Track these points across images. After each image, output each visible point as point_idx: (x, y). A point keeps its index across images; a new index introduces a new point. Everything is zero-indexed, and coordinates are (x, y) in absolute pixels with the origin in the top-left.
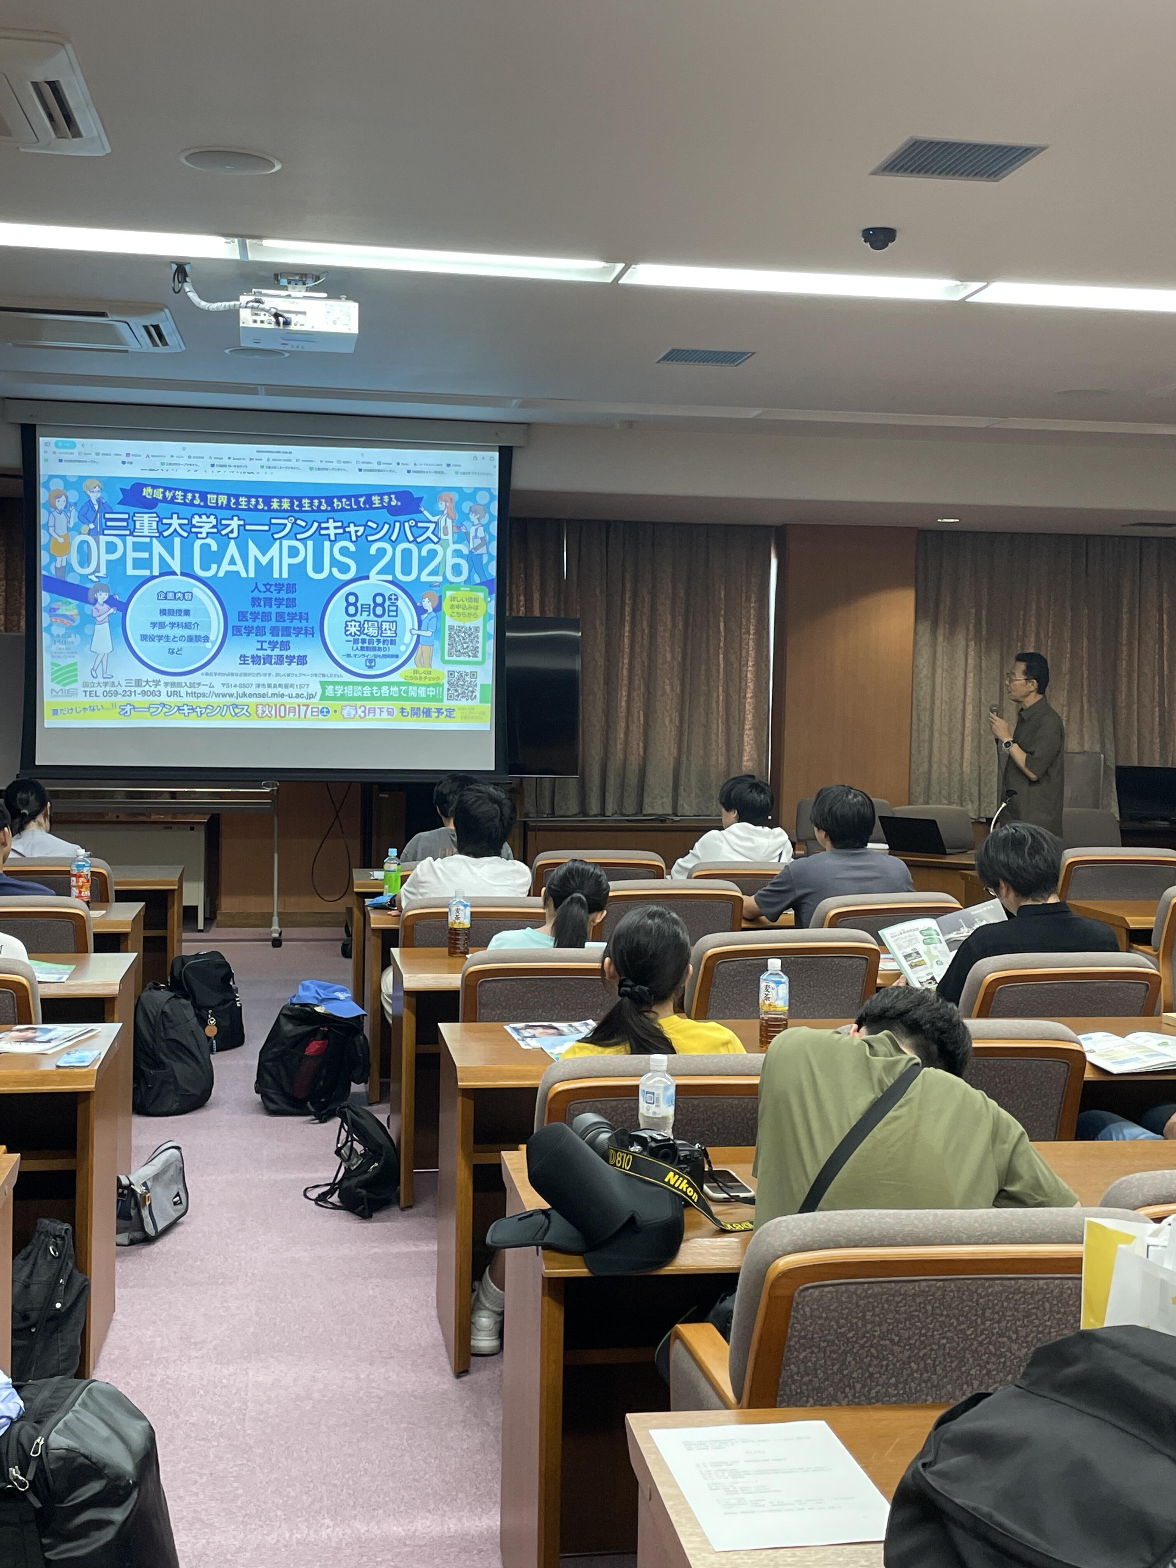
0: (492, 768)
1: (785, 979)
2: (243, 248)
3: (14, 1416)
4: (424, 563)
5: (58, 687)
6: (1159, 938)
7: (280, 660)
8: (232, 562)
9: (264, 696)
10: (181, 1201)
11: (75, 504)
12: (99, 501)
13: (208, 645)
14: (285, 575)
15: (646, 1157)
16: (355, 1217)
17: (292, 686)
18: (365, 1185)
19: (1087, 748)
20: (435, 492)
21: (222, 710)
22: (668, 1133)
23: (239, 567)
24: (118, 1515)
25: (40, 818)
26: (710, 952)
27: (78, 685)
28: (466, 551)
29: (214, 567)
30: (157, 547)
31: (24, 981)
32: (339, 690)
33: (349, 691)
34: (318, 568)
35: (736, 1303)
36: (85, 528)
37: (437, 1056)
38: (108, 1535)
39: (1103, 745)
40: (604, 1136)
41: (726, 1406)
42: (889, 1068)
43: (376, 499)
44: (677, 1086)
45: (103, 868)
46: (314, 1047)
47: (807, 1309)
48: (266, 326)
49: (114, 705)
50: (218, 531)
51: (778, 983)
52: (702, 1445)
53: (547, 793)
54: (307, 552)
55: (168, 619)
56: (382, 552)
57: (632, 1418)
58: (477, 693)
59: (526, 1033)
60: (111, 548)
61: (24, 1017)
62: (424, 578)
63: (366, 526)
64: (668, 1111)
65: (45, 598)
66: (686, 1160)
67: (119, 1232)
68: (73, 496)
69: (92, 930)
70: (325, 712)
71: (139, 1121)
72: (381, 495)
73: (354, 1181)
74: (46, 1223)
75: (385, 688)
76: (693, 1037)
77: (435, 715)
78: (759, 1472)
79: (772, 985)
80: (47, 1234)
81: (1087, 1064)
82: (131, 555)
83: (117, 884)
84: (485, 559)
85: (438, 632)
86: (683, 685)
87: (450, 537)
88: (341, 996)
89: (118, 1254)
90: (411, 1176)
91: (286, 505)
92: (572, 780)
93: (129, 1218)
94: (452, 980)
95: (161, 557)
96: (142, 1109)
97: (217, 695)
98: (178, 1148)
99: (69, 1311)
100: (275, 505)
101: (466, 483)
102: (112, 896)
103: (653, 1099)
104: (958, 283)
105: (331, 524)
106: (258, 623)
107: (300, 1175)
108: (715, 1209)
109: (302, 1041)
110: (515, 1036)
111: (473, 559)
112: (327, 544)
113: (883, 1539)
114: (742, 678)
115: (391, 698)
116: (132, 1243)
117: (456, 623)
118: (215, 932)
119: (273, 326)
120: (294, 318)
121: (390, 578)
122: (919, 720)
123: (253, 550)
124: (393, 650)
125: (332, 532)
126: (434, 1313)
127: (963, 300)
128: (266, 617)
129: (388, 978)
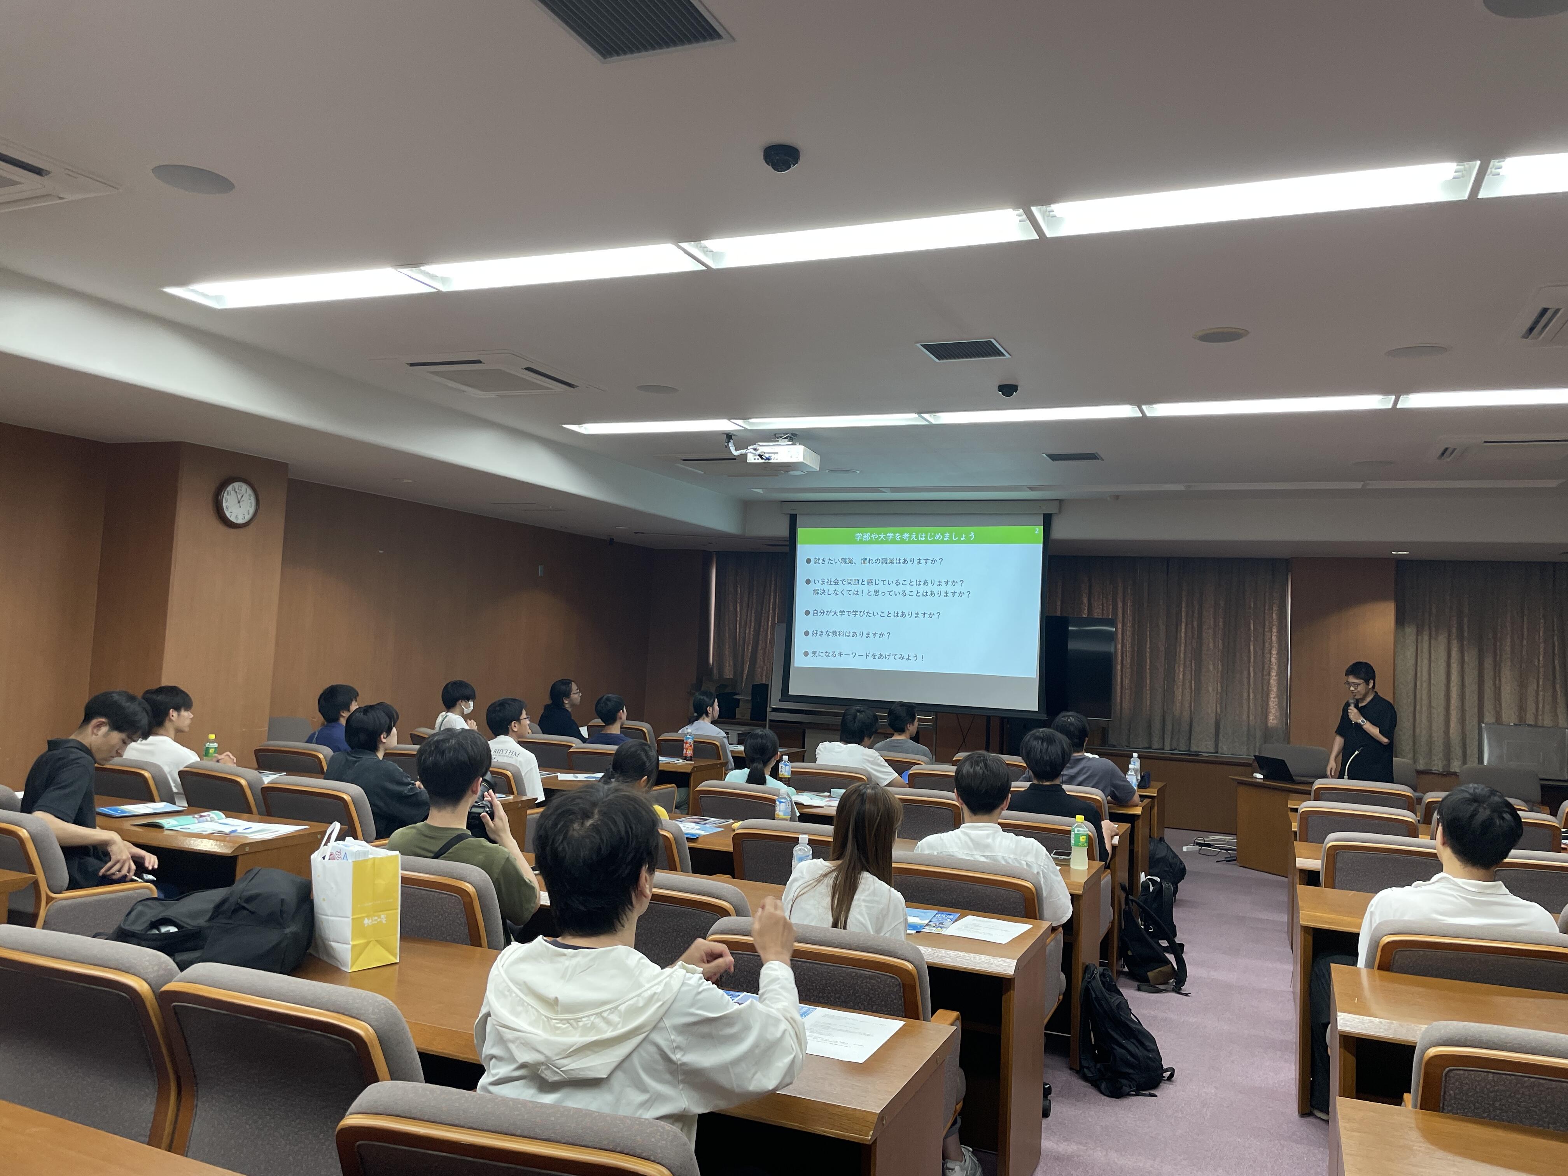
0: (1036, 708)
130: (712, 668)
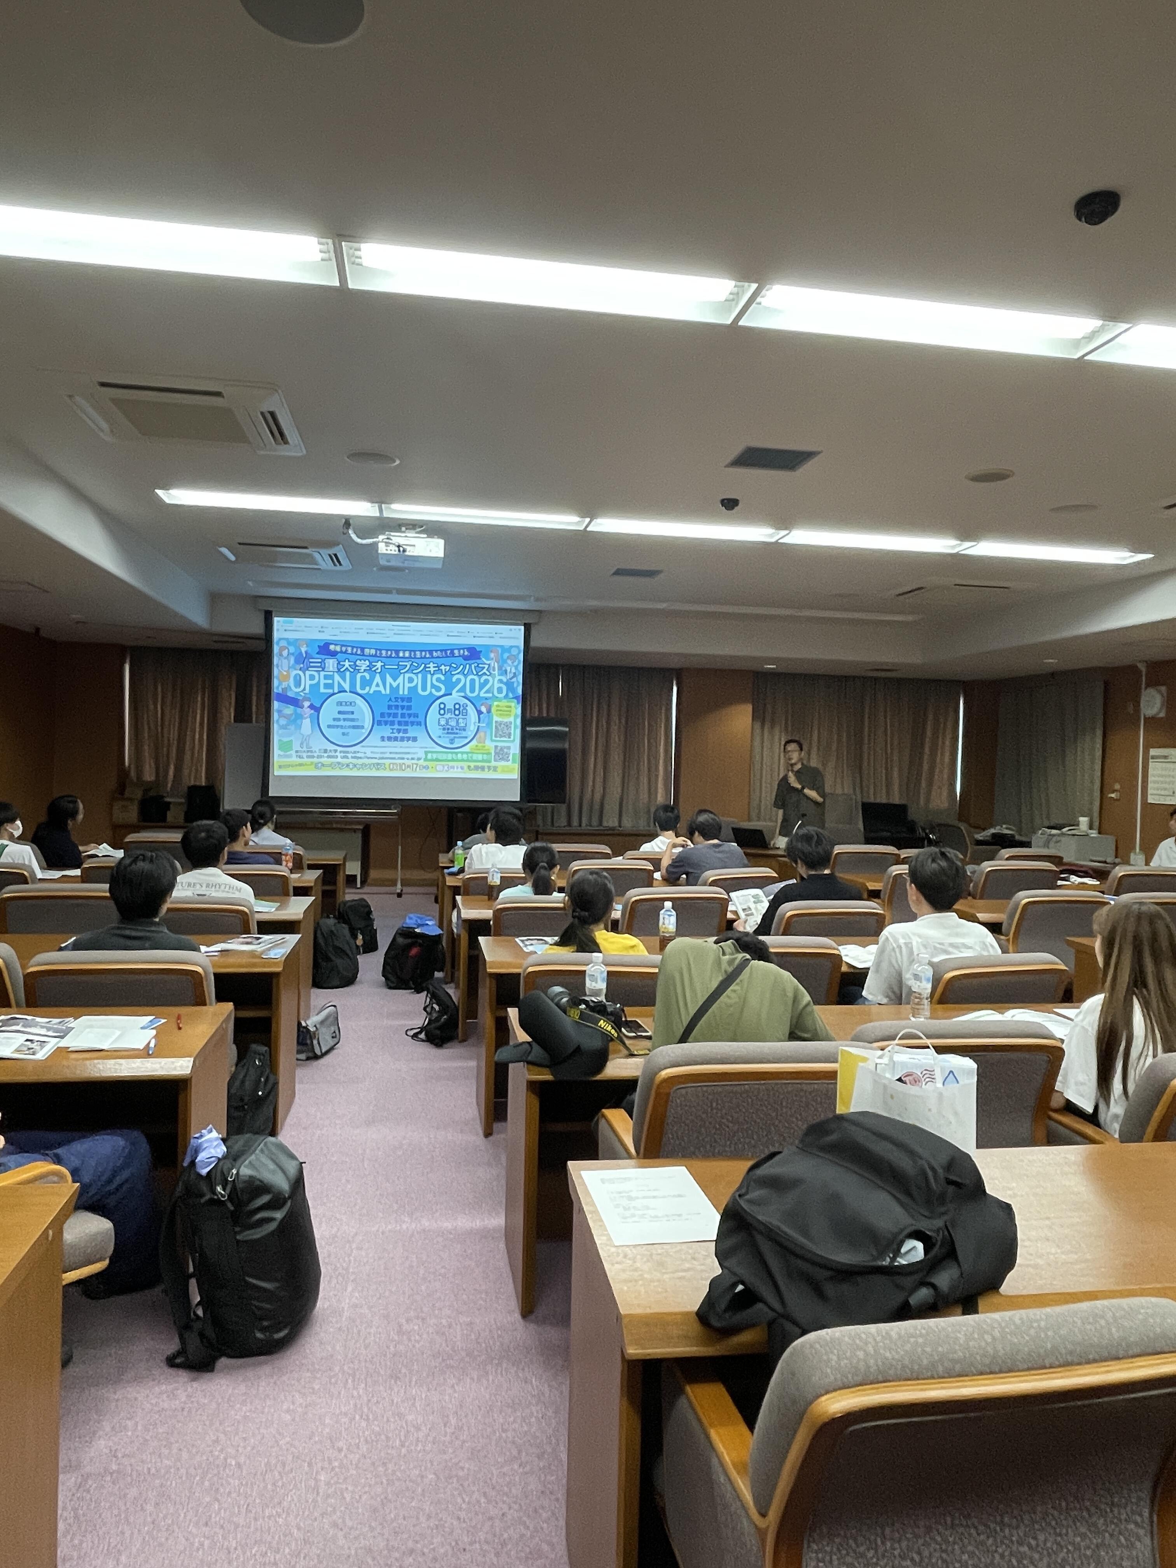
0: (518, 799)
1: (674, 913)
2: (381, 510)
3: (220, 1156)
4: (482, 686)
5: (282, 753)
6: (885, 896)
7: (402, 739)
8: (377, 685)
9: (394, 758)
10: (336, 1036)
11: (293, 654)
12: (306, 652)
13: (363, 731)
14: (406, 693)
15: (587, 1011)
16: (433, 1046)
17: (409, 753)
18: (439, 1028)
19: (846, 791)
20: (489, 648)
21: (370, 767)
22: (602, 998)
23: (381, 688)
24: (279, 1215)
25: (270, 824)
26: (634, 899)
27: (293, 752)
28: (505, 680)
29: (367, 688)
30: (337, 677)
31: (246, 909)
32: (435, 756)
33: (440, 757)
34: (424, 688)
35: (637, 1096)
36: (298, 667)
37: (477, 956)
38: (273, 1226)
39: (854, 789)
40: (565, 1000)
41: (630, 1156)
42: (731, 962)
43: (456, 652)
44: (608, 972)
45: (300, 851)
46: (414, 951)
47: (678, 1101)
48: (393, 552)
49: (312, 763)
50: (370, 668)
51: (670, 916)
52: (612, 1181)
53: (549, 815)
54: (418, 680)
55: (342, 716)
56: (459, 680)
57: (570, 1163)
58: (511, 757)
59: (527, 943)
60: (312, 677)
61: (247, 931)
62: (482, 695)
63: (450, 666)
64: (603, 986)
65: (276, 705)
66: (612, 1014)
67: (299, 1052)
68: (292, 649)
69: (292, 884)
70: (427, 767)
71: (315, 991)
72: (459, 650)
73: (433, 1025)
74: (254, 1047)
75: (459, 755)
76: (612, 943)
77: (486, 770)
78: (644, 1198)
79: (666, 917)
80: (255, 1053)
81: (844, 964)
82: (323, 681)
83: (308, 860)
84: (515, 685)
85: (489, 724)
86: (625, 755)
87: (496, 672)
88: (429, 923)
89: (297, 1065)
90: (464, 1023)
91: (407, 654)
92: (563, 807)
93: (306, 1044)
94: (486, 914)
95: (339, 683)
96: (318, 984)
97: (369, 758)
98: (335, 1006)
99: (266, 1096)
100: (401, 654)
101: (507, 643)
102: (305, 866)
103: (593, 978)
104: (774, 531)
105: (431, 665)
106: (391, 719)
107: (403, 1022)
108: (627, 1042)
109: (409, 947)
110: (521, 944)
111: (509, 685)
112: (429, 676)
113: (715, 1238)
114: (657, 751)
115: (463, 760)
116: (308, 1059)
117: (499, 719)
118: (366, 889)
119: (397, 552)
120: (408, 548)
121: (463, 694)
122: (754, 776)
123: (389, 679)
124: (464, 734)
125: (432, 669)
126: (474, 1100)
127: (776, 542)
128: (395, 715)
129: (455, 913)
130: (129, 771)
